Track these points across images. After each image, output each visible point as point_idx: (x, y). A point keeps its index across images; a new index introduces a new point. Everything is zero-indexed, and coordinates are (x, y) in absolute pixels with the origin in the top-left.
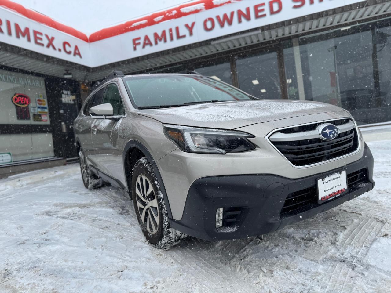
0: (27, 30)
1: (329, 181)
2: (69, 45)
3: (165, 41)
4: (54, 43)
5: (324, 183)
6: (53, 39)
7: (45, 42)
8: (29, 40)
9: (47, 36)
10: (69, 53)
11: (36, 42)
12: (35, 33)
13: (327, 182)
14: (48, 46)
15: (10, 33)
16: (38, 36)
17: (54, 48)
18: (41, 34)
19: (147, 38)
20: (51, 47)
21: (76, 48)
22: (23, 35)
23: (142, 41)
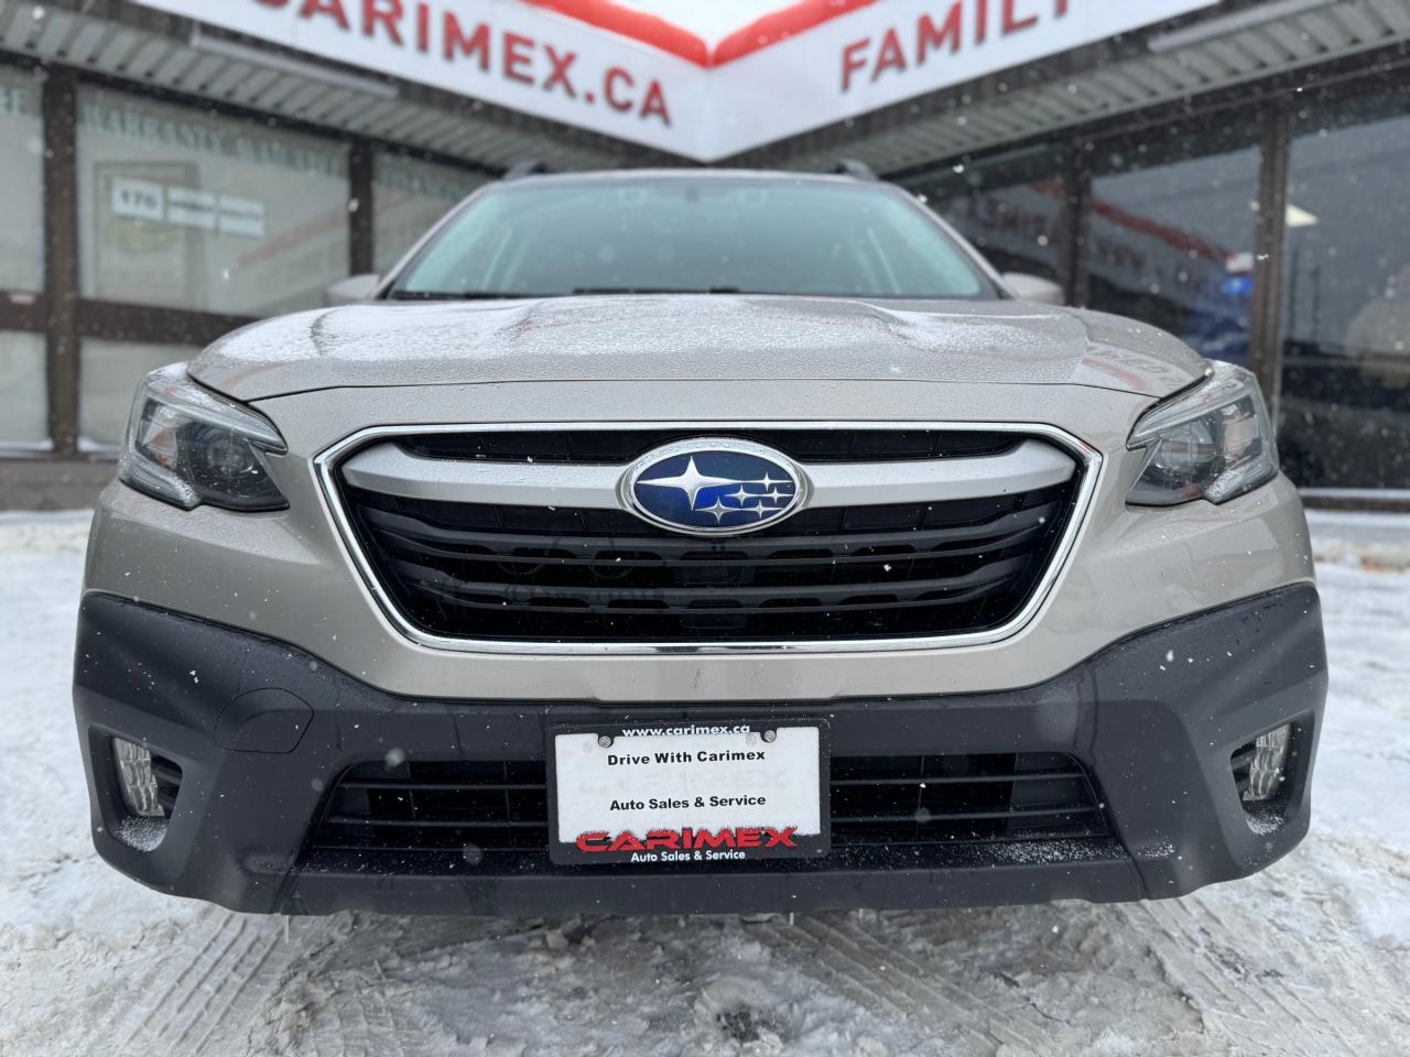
0: (483, 33)
1: (661, 758)
2: (629, 80)
3: (956, 46)
4: (573, 73)
5: (612, 760)
6: (570, 58)
7: (541, 68)
8: (485, 64)
9: (550, 51)
10: (625, 107)
11: (509, 73)
12: (511, 39)
13: (645, 760)
14: (548, 86)
15: (423, 45)
16: (519, 50)
17: (570, 91)
18: (529, 43)
19: (891, 39)
20: (559, 89)
21: (655, 90)
22: (468, 49)
23: (871, 55)
